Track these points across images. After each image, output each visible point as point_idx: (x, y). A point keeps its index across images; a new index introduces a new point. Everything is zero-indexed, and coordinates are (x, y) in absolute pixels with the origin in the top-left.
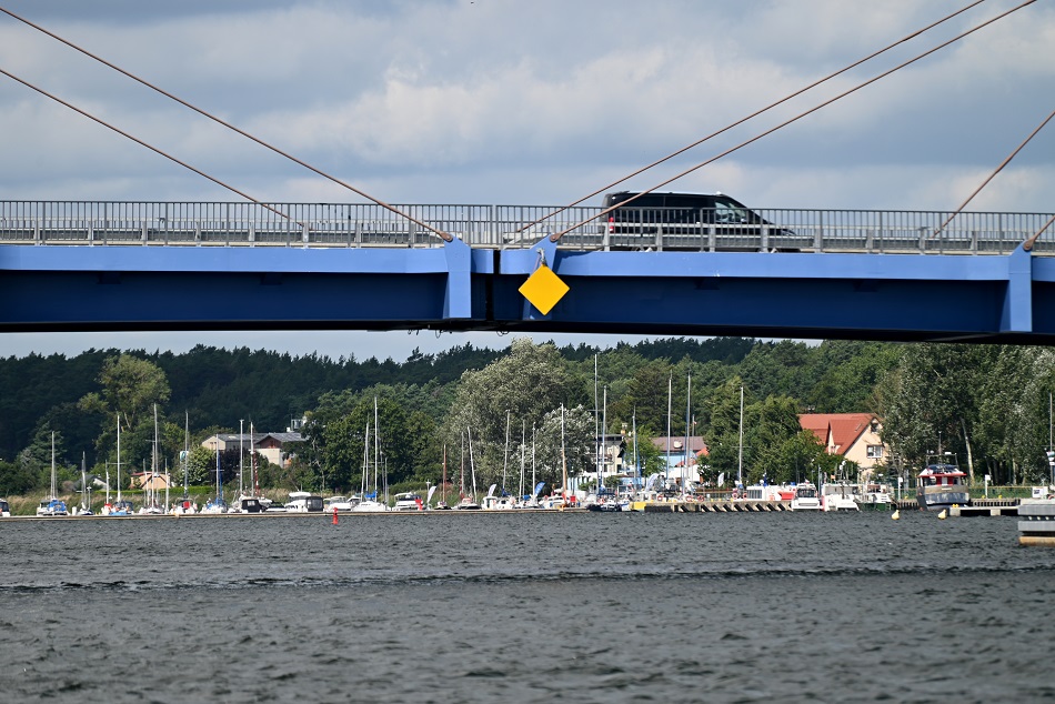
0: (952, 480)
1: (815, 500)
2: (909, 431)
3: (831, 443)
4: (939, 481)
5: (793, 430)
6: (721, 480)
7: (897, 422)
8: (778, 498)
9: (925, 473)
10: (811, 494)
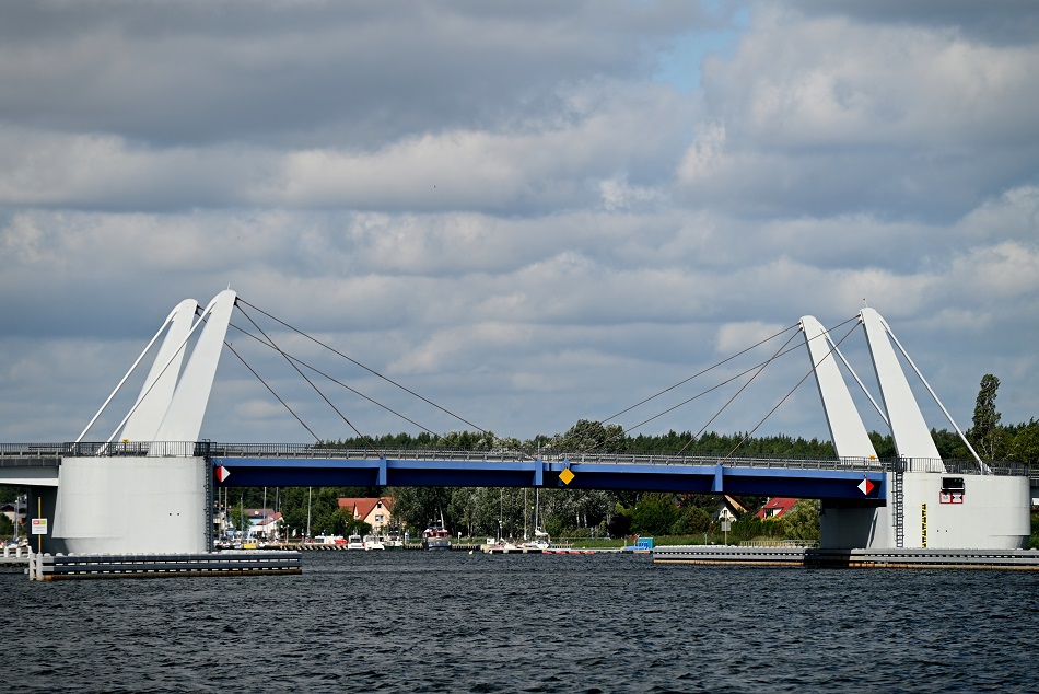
0: (442, 535)
1: (360, 544)
2: (409, 508)
3: (356, 514)
4: (435, 535)
5: (335, 506)
6: (294, 533)
7: (402, 503)
8: (334, 543)
9: (427, 531)
10: (357, 540)
